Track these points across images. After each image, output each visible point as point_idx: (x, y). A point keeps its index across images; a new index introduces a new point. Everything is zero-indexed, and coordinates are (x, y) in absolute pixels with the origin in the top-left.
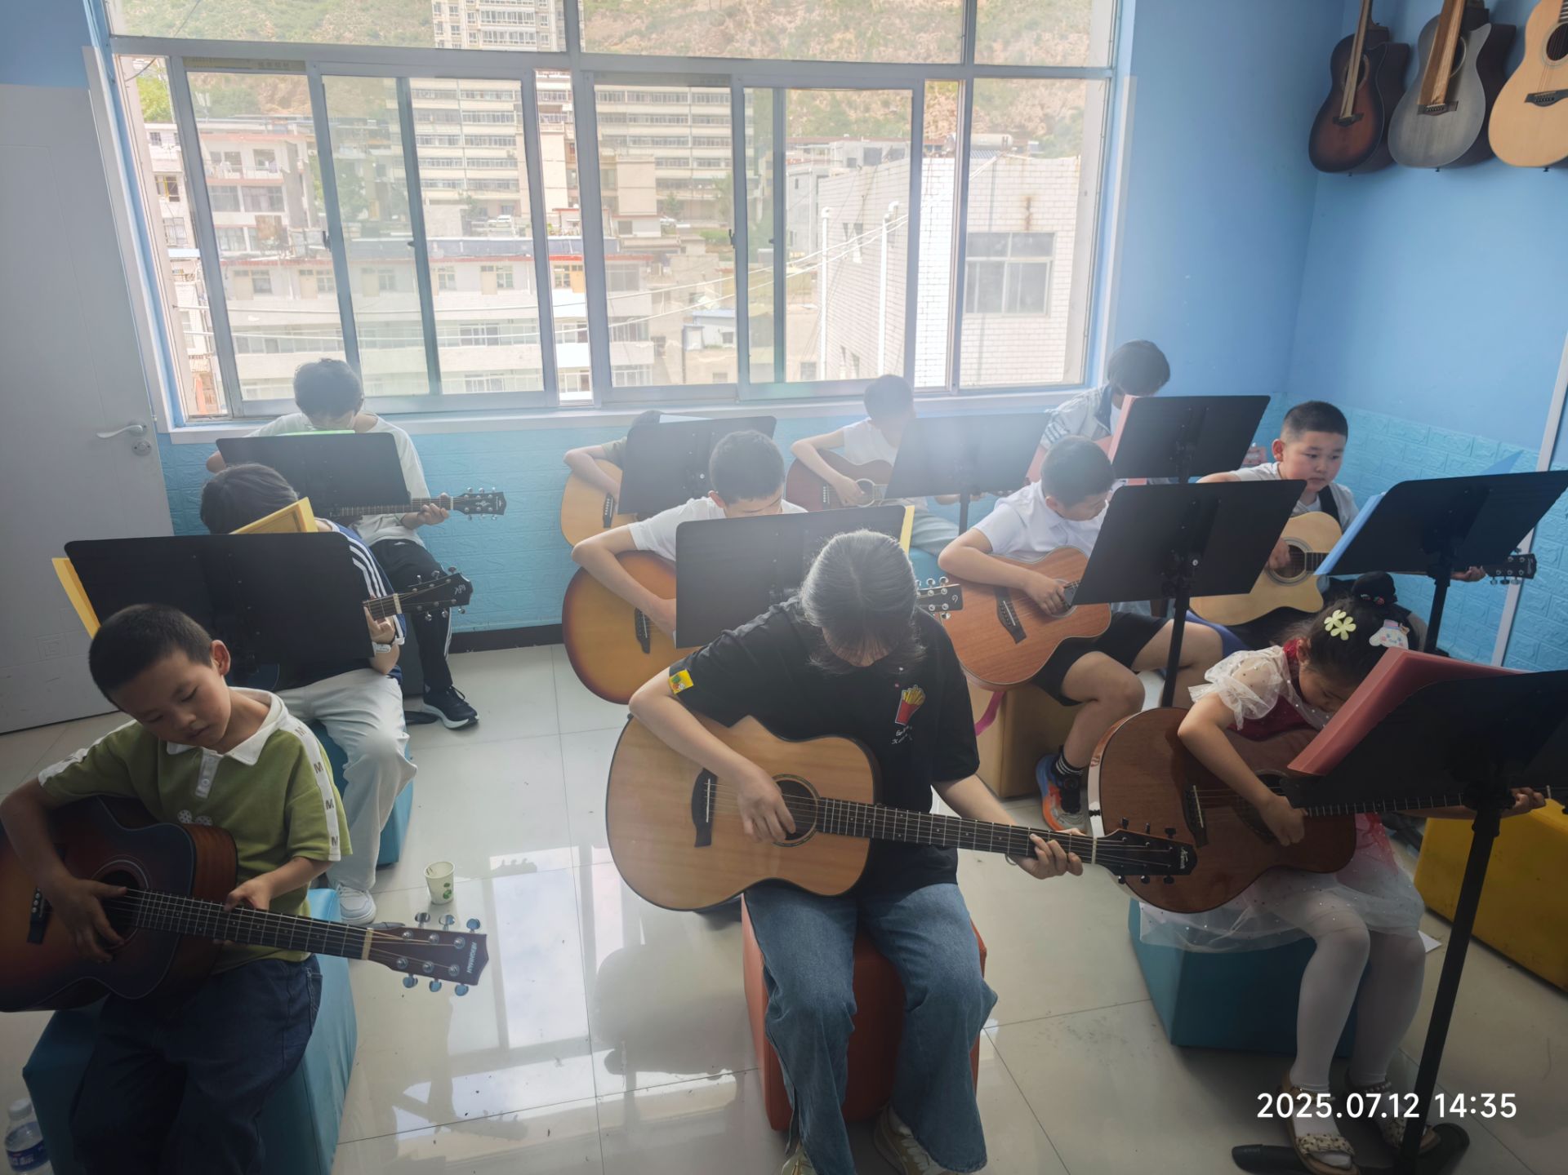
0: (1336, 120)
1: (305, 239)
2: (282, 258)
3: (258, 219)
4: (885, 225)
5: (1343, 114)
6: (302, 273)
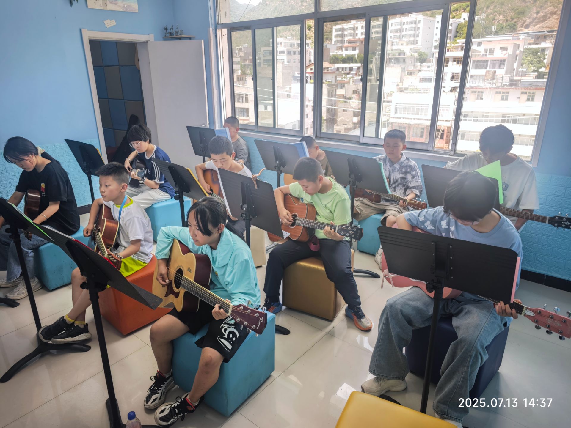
1: (502, 80)
2: (491, 87)
3: (487, 72)
6: (497, 93)
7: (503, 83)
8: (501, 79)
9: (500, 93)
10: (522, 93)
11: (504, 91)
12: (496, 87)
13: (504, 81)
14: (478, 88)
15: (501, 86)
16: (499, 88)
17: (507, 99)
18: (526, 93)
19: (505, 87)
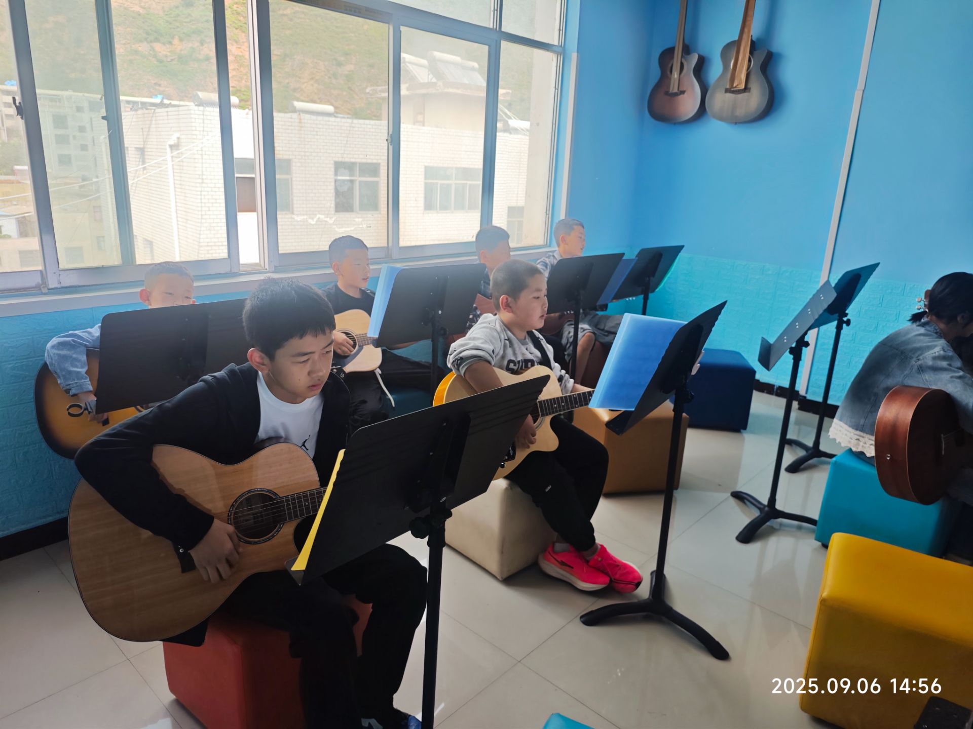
0: (667, 93)
4: (168, 150)
5: (673, 90)
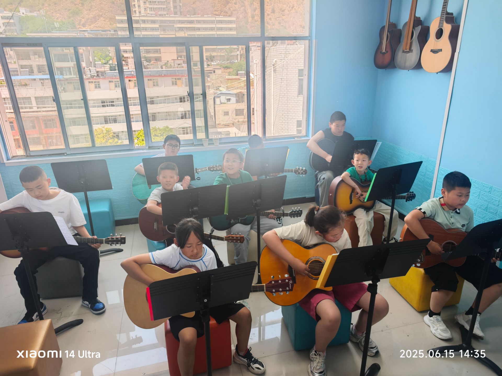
4: (272, 67)
5: (383, 51)
7: (92, 75)
8: (89, 71)
9: (92, 82)
10: (110, 82)
11: (95, 80)
12: (87, 78)
13: (92, 73)
14: (73, 80)
15: (91, 77)
16: (90, 79)
17: (99, 87)
18: (112, 82)
19: (95, 77)
